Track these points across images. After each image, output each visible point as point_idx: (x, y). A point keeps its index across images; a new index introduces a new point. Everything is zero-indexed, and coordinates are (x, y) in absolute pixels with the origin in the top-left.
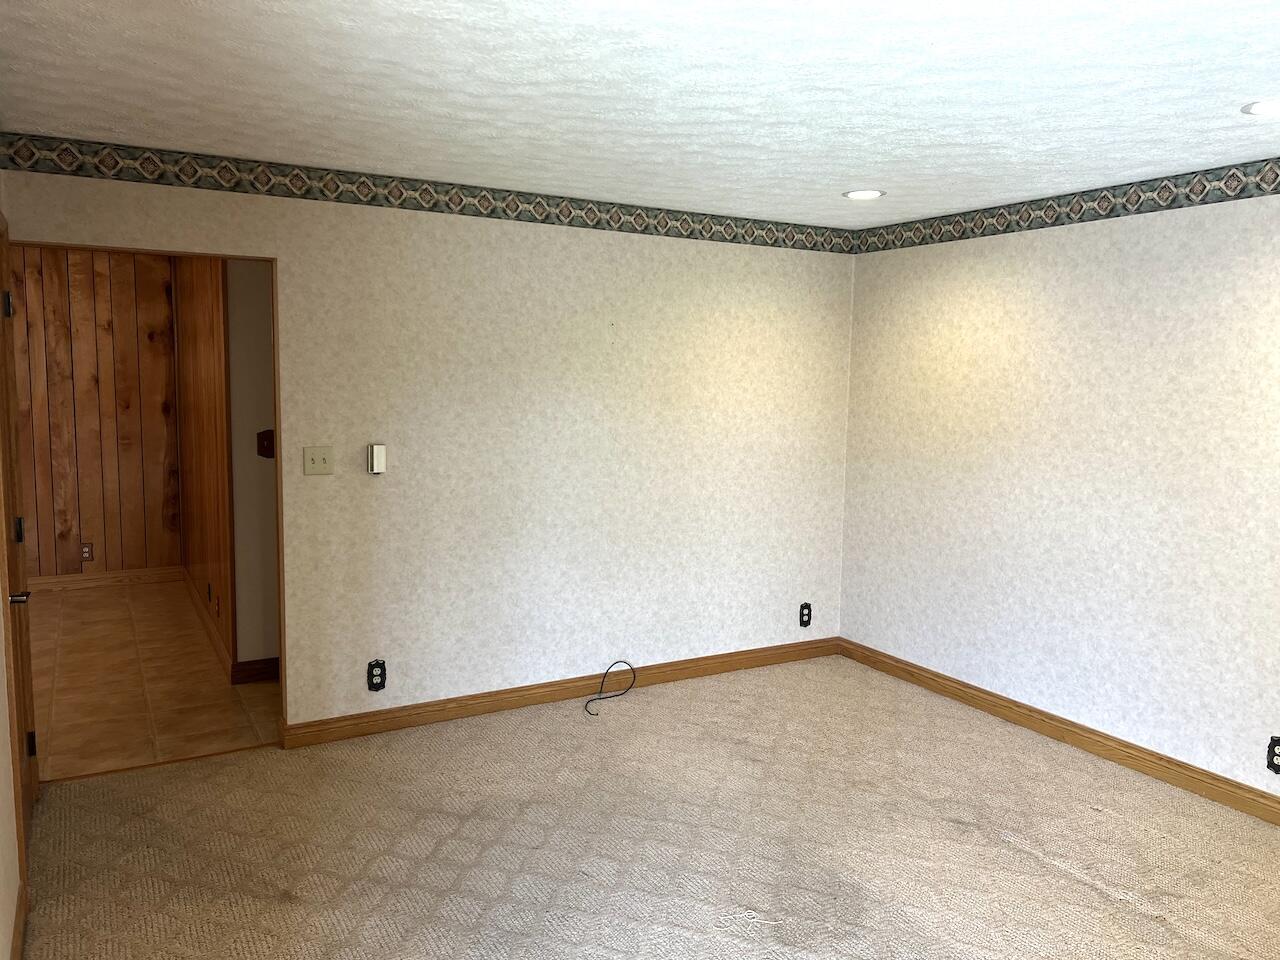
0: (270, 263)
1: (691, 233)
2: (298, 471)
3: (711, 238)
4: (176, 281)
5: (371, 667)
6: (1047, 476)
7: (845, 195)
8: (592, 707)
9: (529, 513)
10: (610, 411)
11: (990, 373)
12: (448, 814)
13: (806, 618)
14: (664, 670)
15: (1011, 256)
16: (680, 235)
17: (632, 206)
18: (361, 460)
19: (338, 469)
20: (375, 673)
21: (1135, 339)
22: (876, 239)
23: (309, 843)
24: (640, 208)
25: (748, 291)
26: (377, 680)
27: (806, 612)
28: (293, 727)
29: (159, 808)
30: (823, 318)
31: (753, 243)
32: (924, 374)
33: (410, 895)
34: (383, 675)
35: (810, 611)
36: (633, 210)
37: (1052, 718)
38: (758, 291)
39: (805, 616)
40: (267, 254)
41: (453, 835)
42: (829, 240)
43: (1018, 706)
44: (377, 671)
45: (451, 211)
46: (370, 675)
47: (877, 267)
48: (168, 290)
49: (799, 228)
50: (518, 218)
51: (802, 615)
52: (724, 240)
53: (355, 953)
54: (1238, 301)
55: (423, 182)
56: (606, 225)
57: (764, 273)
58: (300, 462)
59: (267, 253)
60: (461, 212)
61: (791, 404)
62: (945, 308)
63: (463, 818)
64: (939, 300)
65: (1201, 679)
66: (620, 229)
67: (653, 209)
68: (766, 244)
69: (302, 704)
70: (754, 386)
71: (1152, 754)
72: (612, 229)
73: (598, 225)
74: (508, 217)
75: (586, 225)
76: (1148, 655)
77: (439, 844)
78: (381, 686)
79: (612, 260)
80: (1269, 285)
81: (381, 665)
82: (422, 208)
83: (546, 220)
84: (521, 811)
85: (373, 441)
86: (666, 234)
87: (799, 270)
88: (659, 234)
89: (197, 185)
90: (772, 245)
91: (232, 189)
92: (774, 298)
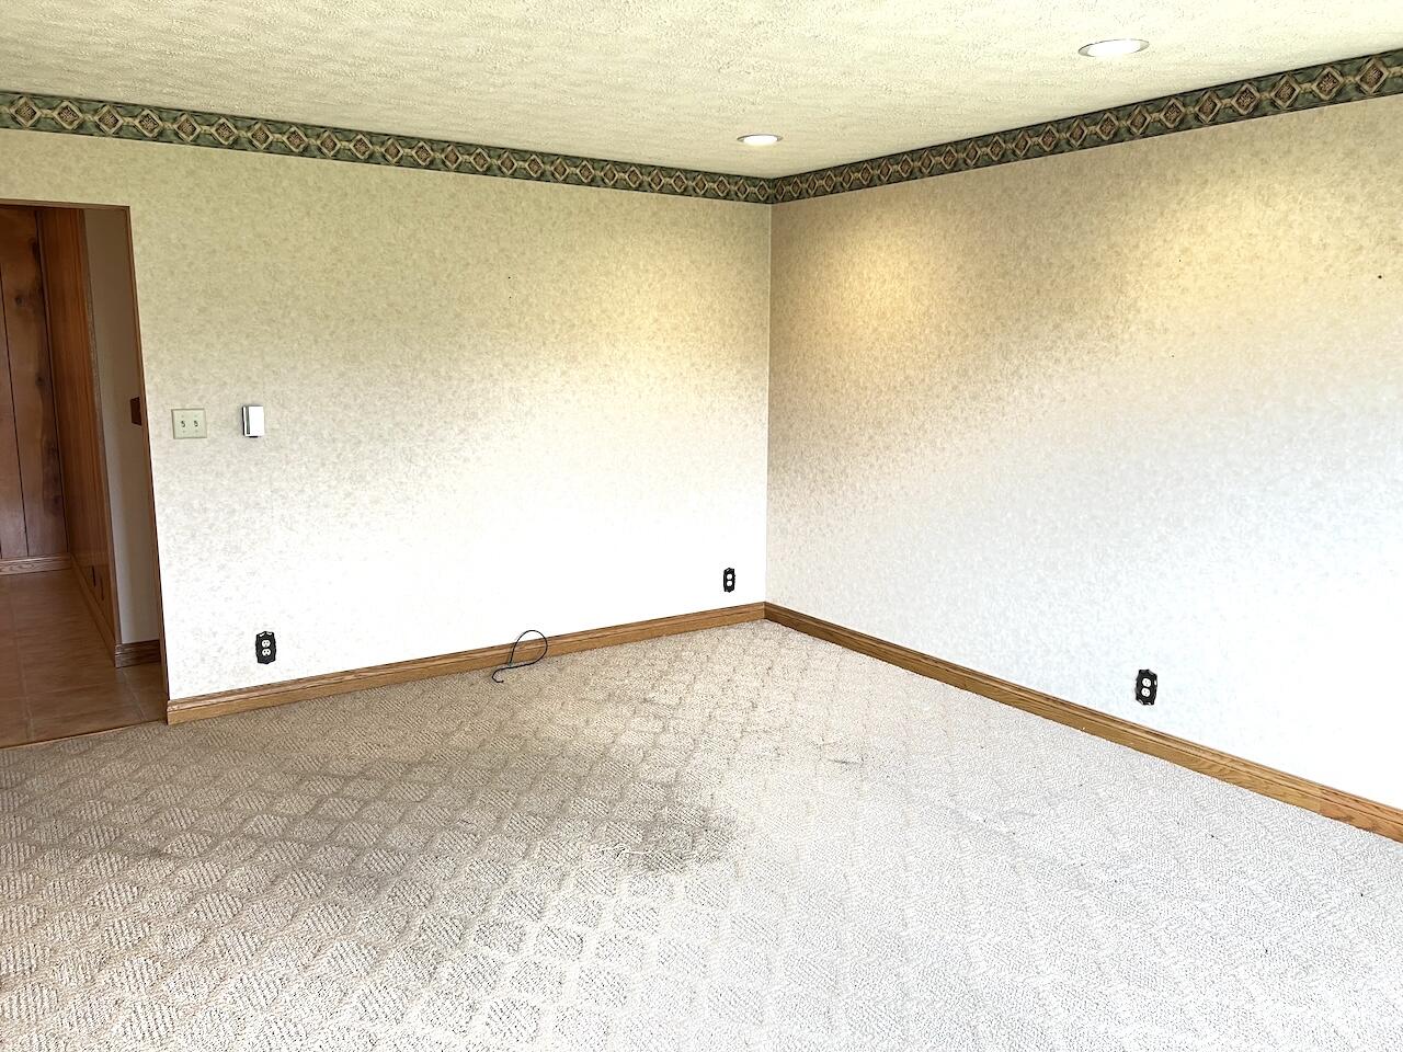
0: (125, 210)
1: (593, 180)
2: (168, 435)
3: (614, 187)
4: (43, 239)
5: (259, 639)
6: (949, 429)
7: (741, 139)
8: (499, 677)
9: (424, 478)
10: (511, 370)
11: (897, 326)
12: (334, 776)
13: (729, 583)
14: (580, 638)
15: (915, 205)
16: (581, 183)
17: (526, 152)
18: (236, 422)
19: (212, 433)
20: (264, 645)
21: (1024, 286)
22: (790, 188)
23: (184, 806)
24: (535, 153)
25: (657, 243)
26: (266, 652)
27: (730, 576)
28: (175, 703)
29: (28, 783)
30: (740, 272)
31: (660, 191)
32: (837, 328)
33: (284, 847)
34: (273, 647)
35: (734, 576)
36: (527, 156)
37: (955, 667)
38: (668, 242)
39: (729, 580)
40: (119, 202)
41: (334, 794)
42: (743, 189)
43: (926, 659)
44: (266, 643)
45: (324, 157)
46: (259, 648)
47: (792, 218)
48: (35, 248)
49: (711, 176)
50: (398, 164)
51: (725, 580)
52: (628, 188)
53: (222, 897)
54: (1111, 247)
55: (291, 124)
56: (497, 172)
57: (674, 224)
58: (169, 424)
59: (119, 200)
60: (335, 157)
61: (708, 363)
62: (856, 260)
63: (347, 780)
64: (850, 252)
65: (1082, 620)
66: (513, 176)
67: (549, 155)
68: (674, 193)
69: (187, 677)
70: (668, 344)
71: (1041, 695)
72: (504, 175)
73: (488, 172)
74: (388, 163)
75: (475, 172)
76: (1037, 599)
77: (320, 802)
78: (272, 658)
79: (506, 209)
80: (1137, 230)
81: (271, 637)
82: (291, 153)
83: (431, 166)
84: (409, 771)
85: (249, 401)
86: (565, 181)
87: (712, 220)
88: (557, 181)
89: (35, 127)
90: (682, 194)
91: (75, 132)
92: (686, 251)
